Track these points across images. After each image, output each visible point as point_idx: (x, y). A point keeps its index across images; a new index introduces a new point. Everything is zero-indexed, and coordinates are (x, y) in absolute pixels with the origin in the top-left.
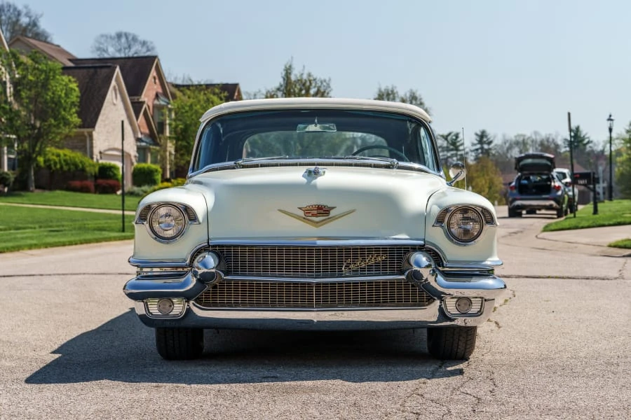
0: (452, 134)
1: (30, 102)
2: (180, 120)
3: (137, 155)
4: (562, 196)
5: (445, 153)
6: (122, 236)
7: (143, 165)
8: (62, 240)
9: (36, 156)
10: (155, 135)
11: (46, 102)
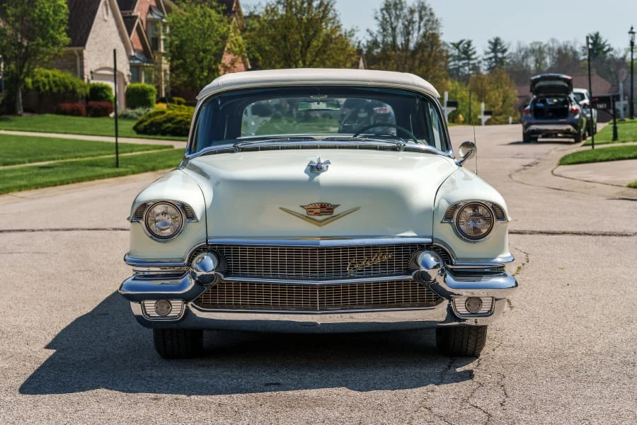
0: (464, 42)
1: (16, 21)
2: (176, 36)
3: (131, 74)
4: (580, 120)
5: (457, 62)
6: (117, 173)
7: (136, 85)
8: (54, 179)
9: (24, 77)
10: (149, 52)
11: (33, 20)
